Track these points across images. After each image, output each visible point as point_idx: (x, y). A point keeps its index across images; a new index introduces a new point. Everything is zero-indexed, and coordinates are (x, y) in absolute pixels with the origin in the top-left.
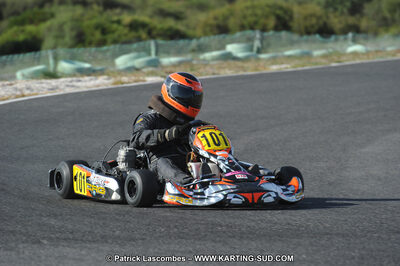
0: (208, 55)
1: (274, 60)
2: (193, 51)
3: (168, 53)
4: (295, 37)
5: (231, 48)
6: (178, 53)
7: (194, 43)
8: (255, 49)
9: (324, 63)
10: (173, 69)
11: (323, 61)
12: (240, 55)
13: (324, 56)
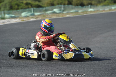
0: (48, 12)
1: (68, 13)
2: (44, 11)
3: (37, 12)
4: (74, 7)
5: (55, 10)
6: (40, 11)
7: (44, 9)
8: (62, 10)
9: (82, 14)
10: (38, 16)
11: (82, 13)
12: (58, 12)
13: (82, 12)
